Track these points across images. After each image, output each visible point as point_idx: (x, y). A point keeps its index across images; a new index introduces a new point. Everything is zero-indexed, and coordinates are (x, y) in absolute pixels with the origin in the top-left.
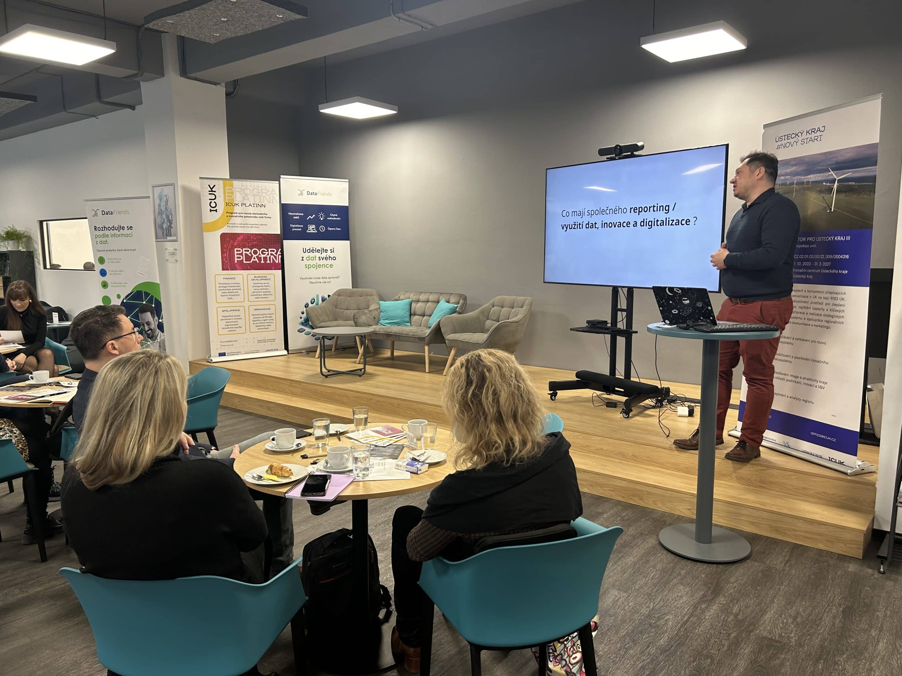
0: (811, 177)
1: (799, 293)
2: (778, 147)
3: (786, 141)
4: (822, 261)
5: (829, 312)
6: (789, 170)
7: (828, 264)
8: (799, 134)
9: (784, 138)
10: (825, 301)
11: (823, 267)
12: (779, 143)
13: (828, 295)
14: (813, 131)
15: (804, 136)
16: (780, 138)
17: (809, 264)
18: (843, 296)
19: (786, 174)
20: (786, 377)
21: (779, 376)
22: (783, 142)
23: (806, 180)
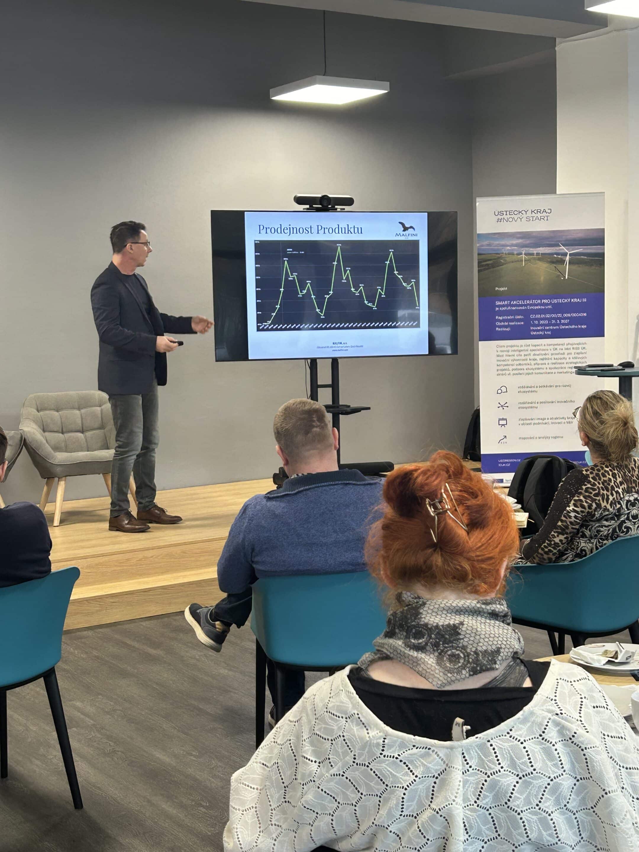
0: (540, 250)
1: (538, 348)
2: (499, 220)
3: (508, 216)
4: (560, 319)
5: (572, 360)
6: (515, 242)
7: (566, 321)
8: (523, 212)
9: (505, 213)
10: (566, 352)
11: (561, 324)
12: (500, 217)
13: (569, 346)
14: (539, 211)
15: (529, 214)
16: (501, 213)
17: (546, 322)
18: (584, 346)
19: (512, 245)
20: (533, 422)
21: (525, 422)
22: (504, 216)
23: (535, 252)
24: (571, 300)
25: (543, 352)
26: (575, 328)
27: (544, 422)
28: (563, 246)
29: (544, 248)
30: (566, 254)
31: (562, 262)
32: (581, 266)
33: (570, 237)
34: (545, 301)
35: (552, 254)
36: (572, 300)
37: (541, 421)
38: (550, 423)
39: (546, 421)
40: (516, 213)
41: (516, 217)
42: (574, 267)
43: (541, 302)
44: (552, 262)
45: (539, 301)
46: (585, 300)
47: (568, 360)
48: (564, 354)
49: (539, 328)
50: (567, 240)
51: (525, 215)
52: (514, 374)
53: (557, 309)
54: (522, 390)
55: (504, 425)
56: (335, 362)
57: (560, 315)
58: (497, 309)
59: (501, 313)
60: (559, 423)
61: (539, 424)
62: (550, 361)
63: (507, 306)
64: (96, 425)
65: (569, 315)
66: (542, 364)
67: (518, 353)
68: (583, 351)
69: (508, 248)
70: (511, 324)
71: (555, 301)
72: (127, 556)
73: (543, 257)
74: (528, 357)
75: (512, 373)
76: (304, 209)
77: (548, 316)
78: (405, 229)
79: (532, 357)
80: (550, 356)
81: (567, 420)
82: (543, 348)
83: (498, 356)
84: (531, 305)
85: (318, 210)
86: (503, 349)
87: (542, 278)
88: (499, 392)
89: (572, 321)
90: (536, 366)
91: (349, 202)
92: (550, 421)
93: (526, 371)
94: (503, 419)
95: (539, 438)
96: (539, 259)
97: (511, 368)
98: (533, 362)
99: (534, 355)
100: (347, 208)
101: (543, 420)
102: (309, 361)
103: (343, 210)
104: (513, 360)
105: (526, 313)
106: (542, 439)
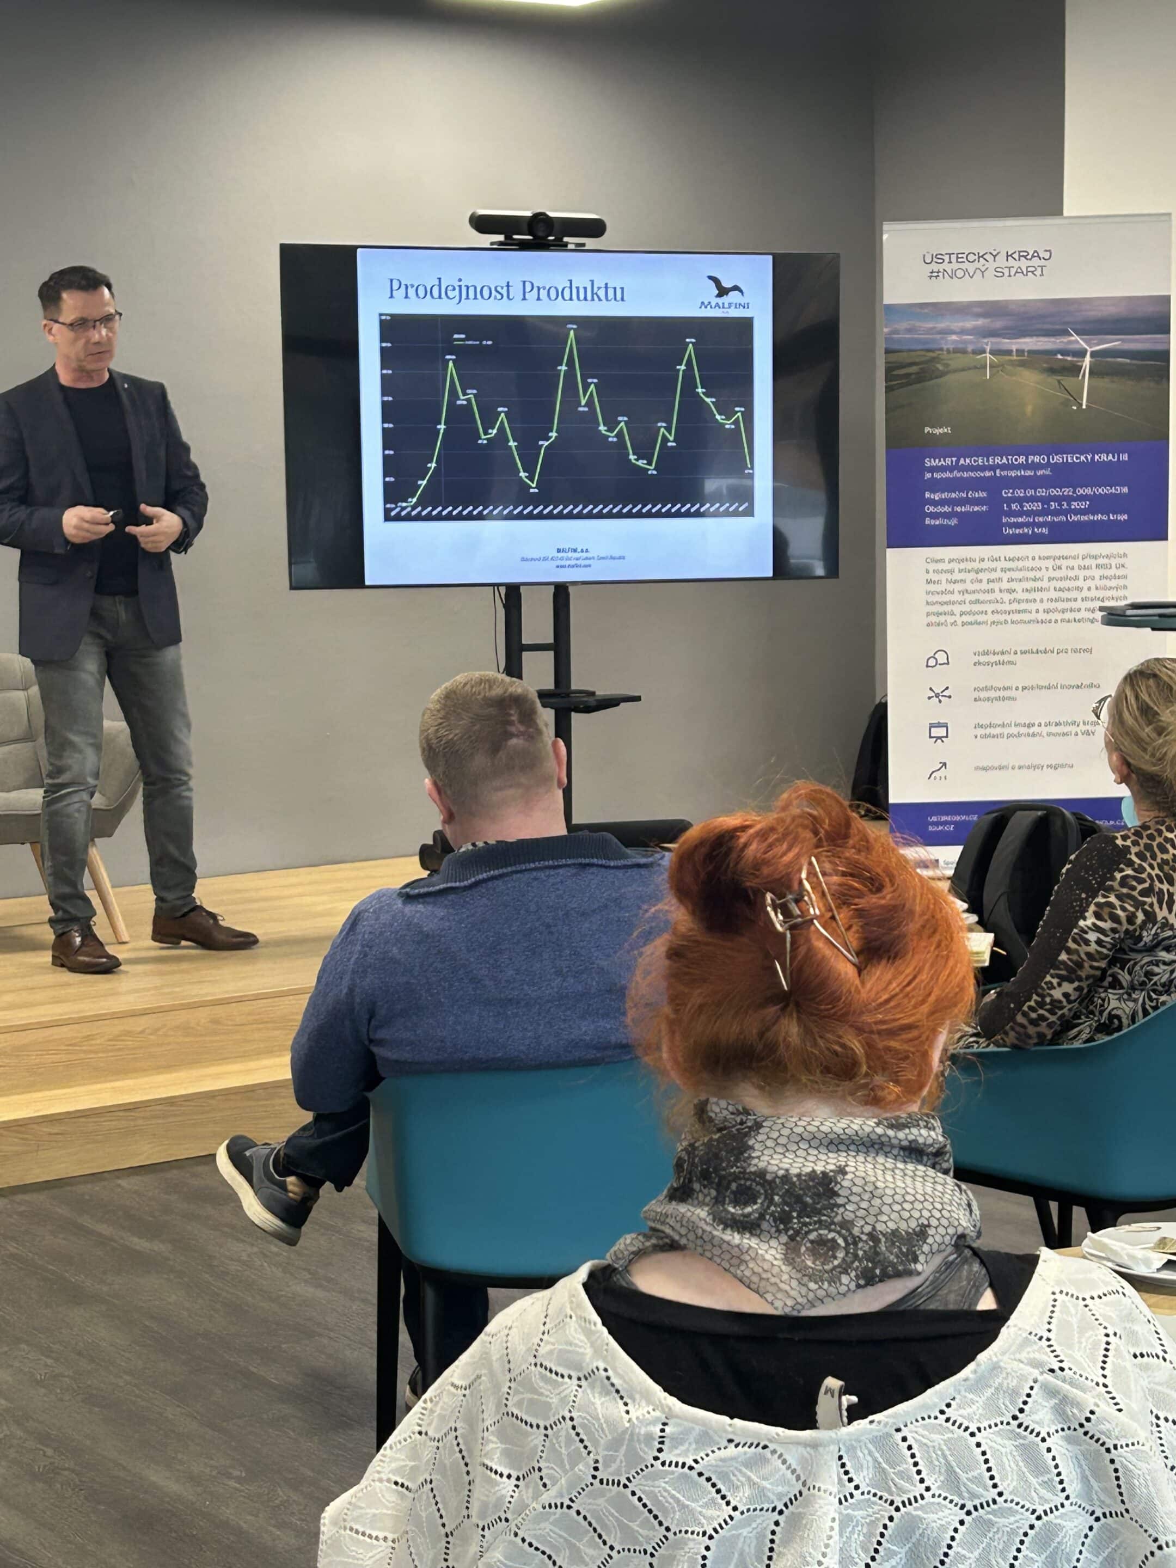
0: (1025, 343)
1: (1020, 564)
2: (933, 275)
3: (955, 266)
4: (1069, 499)
5: (1094, 593)
6: (970, 324)
7: (1083, 505)
8: (987, 257)
9: (947, 258)
10: (1082, 573)
11: (1070, 511)
12: (935, 267)
13: (1087, 562)
14: (1023, 255)
15: (1001, 260)
16: (938, 258)
17: (1037, 506)
18: (1122, 561)
19: (963, 332)
20: (1006, 731)
21: (987, 731)
22: (945, 266)
23: (1014, 348)
24: (1093, 458)
25: (1031, 574)
26: (1102, 521)
27: (1031, 730)
28: (1077, 334)
29: (1035, 339)
30: (1082, 354)
31: (1075, 370)
32: (1115, 379)
33: (1094, 314)
34: (1037, 459)
35: (1054, 352)
36: (1097, 457)
37: (1024, 730)
38: (1044, 734)
39: (1035, 729)
40: (971, 258)
41: (971, 268)
42: (1104, 383)
43: (1027, 460)
44: (1052, 371)
45: (1022, 460)
46: (1125, 457)
47: (1085, 593)
48: (1077, 578)
49: (1020, 520)
50: (1086, 322)
51: (992, 265)
52: (964, 624)
53: (1063, 476)
54: (983, 659)
55: (940, 738)
56: (561, 592)
57: (1067, 491)
58: (928, 475)
59: (935, 486)
60: (1064, 734)
61: (1019, 735)
62: (1045, 596)
63: (951, 469)
64: (17, 731)
65: (1088, 491)
66: (1027, 601)
67: (972, 575)
68: (1121, 572)
69: (954, 337)
70: (958, 509)
71: (1057, 459)
72: (85, 1030)
73: (1032, 359)
74: (996, 586)
75: (960, 620)
76: (492, 244)
77: (1042, 492)
78: (723, 292)
79: (1005, 585)
80: (1045, 584)
81: (1083, 728)
82: (1030, 564)
83: (928, 582)
84: (1003, 467)
85: (524, 246)
86: (940, 566)
87: (1029, 409)
88: (931, 663)
89: (1097, 504)
90: (1015, 606)
91: (595, 228)
92: (1045, 730)
93: (990, 618)
94: (939, 725)
95: (1020, 767)
96: (1023, 364)
97: (957, 609)
98: (1007, 597)
99: (1011, 580)
100: (590, 243)
101: (1030, 725)
102: (503, 590)
103: (580, 248)
104: (963, 592)
105: (994, 486)
106: (1025, 770)
